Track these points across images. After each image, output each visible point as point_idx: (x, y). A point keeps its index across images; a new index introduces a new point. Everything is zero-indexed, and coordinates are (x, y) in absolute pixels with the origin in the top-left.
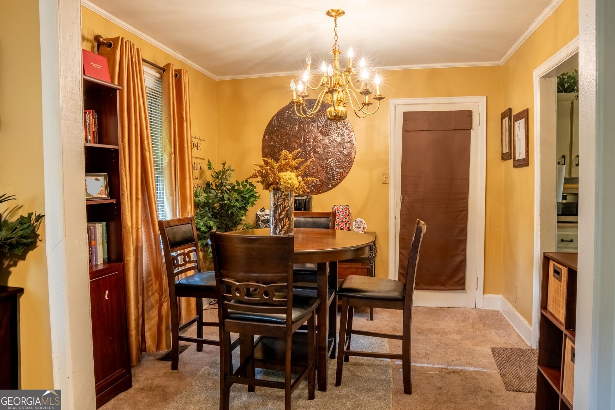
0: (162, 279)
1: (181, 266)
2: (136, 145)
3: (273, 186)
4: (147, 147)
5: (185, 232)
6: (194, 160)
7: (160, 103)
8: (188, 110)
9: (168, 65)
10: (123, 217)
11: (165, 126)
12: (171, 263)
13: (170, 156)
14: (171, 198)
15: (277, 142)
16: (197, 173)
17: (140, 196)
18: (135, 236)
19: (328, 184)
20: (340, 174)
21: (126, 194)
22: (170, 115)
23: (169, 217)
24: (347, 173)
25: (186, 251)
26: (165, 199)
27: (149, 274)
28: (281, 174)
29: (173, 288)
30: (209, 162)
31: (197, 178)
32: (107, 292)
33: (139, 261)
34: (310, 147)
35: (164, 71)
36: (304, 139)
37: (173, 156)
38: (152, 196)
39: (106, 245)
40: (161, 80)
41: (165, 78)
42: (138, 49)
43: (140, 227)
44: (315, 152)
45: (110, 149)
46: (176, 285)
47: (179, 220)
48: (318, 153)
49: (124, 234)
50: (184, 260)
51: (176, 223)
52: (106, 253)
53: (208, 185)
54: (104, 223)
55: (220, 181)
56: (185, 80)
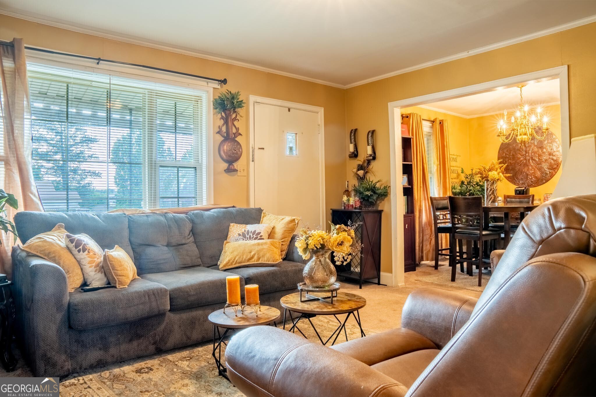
0: (432, 226)
1: (441, 220)
2: (420, 161)
3: (485, 179)
4: (425, 162)
5: (443, 204)
6: (452, 168)
7: (433, 138)
8: (448, 141)
9: (436, 119)
10: (414, 194)
11: (435, 150)
12: (436, 218)
13: (438, 166)
14: (438, 188)
15: (508, 155)
16: (455, 175)
17: (422, 186)
18: (419, 204)
19: (542, 180)
20: (551, 173)
21: (415, 184)
22: (437, 145)
23: (436, 196)
24: (556, 173)
25: (444, 213)
26: (435, 189)
27: (426, 224)
28: (490, 173)
29: (437, 229)
30: (462, 168)
31: (455, 178)
32: (407, 225)
33: (421, 217)
34: (529, 156)
35: (434, 122)
36: (525, 151)
37: (439, 166)
38: (428, 186)
39: (406, 206)
40: (432, 127)
41: (434, 126)
42: (420, 116)
43: (421, 200)
44: (533, 159)
45: (409, 164)
46: (438, 228)
47: (441, 198)
48: (534, 160)
49: (414, 202)
50: (443, 217)
51: (439, 199)
52: (407, 209)
53: (463, 183)
54: (406, 196)
55: (469, 180)
56: (445, 125)
